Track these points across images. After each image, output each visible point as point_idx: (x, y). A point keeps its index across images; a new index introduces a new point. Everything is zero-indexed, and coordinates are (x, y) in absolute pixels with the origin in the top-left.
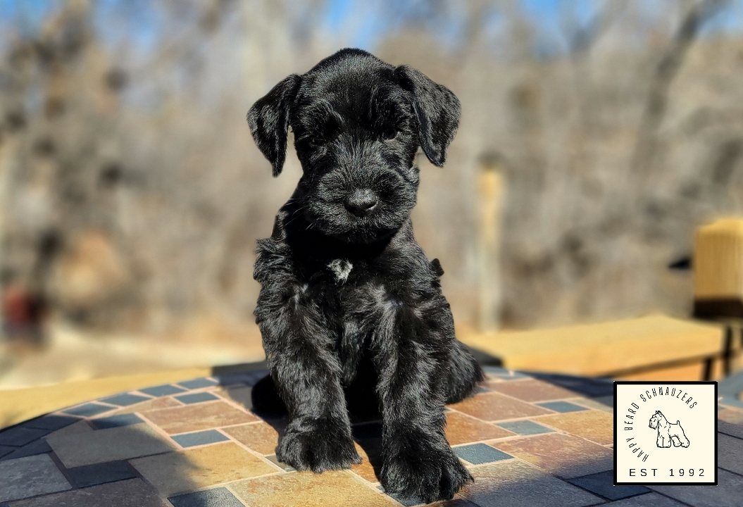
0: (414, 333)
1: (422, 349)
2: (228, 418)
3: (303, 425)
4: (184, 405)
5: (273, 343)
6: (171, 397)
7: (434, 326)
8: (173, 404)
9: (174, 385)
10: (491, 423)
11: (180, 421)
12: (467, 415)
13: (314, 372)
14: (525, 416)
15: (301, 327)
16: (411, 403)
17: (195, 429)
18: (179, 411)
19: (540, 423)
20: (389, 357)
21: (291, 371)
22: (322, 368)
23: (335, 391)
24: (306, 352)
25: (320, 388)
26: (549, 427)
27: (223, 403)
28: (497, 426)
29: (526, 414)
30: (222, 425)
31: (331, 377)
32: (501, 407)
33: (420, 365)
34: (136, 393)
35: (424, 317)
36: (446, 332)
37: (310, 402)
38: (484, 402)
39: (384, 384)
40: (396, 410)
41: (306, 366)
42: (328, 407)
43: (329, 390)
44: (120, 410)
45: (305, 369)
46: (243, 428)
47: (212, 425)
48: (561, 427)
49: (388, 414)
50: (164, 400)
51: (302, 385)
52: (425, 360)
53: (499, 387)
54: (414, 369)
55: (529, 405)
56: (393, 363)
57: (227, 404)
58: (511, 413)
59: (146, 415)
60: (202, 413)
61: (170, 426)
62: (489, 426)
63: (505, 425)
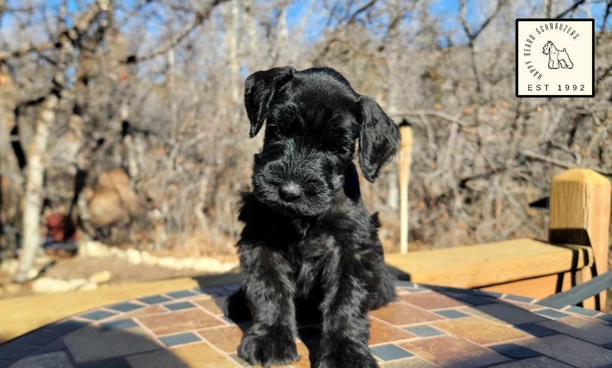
0: (352, 270)
1: (357, 282)
2: (203, 322)
3: (260, 329)
4: (169, 312)
5: (247, 267)
6: (161, 306)
7: (369, 267)
8: (162, 311)
9: (164, 295)
10: (399, 327)
11: (166, 325)
12: (382, 321)
13: (273, 290)
14: (423, 322)
15: (268, 257)
16: (344, 319)
17: (176, 331)
18: (165, 317)
19: (435, 327)
20: (332, 286)
21: (256, 288)
22: (280, 287)
23: (287, 305)
24: (269, 275)
25: (276, 303)
26: (441, 330)
27: (200, 311)
28: (403, 330)
29: (424, 320)
30: (198, 328)
31: (286, 295)
32: (407, 314)
33: (354, 293)
34: (134, 302)
35: (362, 260)
36: (377, 273)
37: (267, 312)
38: (395, 310)
39: (325, 305)
40: (332, 323)
41: (267, 285)
42: (281, 317)
43: (283, 304)
44: (122, 315)
45: (266, 286)
46: (213, 331)
47: (190, 328)
48: (451, 331)
49: (326, 326)
50: (155, 308)
51: (263, 299)
52: (359, 290)
53: (406, 298)
54: (350, 295)
55: (427, 313)
56: (334, 290)
57: (202, 312)
58: (414, 319)
59: (141, 320)
60: (183, 319)
61: (158, 329)
62: (397, 330)
63: (409, 329)
